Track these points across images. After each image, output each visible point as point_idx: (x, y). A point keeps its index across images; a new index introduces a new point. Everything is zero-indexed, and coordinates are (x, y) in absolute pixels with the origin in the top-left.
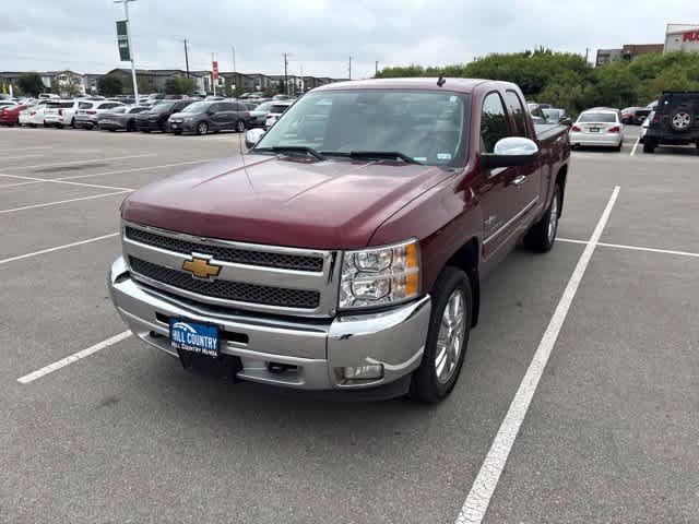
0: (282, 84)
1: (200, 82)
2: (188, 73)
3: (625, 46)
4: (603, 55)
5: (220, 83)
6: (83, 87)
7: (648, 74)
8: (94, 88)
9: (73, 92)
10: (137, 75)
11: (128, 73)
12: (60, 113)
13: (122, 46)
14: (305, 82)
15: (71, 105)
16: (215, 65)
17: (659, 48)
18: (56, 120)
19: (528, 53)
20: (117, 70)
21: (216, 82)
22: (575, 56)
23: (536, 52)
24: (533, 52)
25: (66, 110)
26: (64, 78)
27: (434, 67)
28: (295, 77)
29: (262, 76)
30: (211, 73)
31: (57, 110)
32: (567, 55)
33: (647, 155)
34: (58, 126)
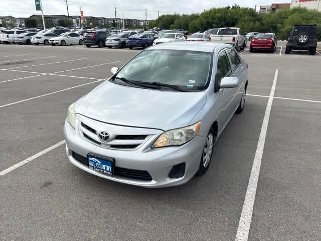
0: (114, 22)
1: (74, 21)
2: (69, 17)
3: (272, 4)
4: (262, 8)
5: (84, 22)
6: (18, 23)
7: (285, 16)
8: (23, 25)
9: (13, 26)
10: (44, 18)
11: (40, 17)
12: (8, 36)
13: (37, 3)
14: (125, 21)
15: (13, 33)
16: (82, 12)
17: (289, 5)
18: (6, 40)
19: (229, 7)
20: (34, 15)
21: (82, 21)
22: (250, 9)
23: (233, 7)
24: (231, 7)
25: (11, 35)
26: (8, 20)
27: (185, 14)
28: (120, 19)
29: (104, 18)
30: (80, 17)
31: (6, 35)
32: (247, 9)
33: (287, 55)
34: (7, 43)
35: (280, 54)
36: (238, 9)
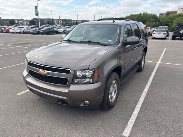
0: (77, 22)
1: (55, 21)
2: (52, 19)
4: (161, 14)
5: (61, 22)
6: (25, 23)
7: (174, 19)
8: (28, 23)
9: (22, 24)
10: (40, 20)
11: (37, 19)
13: (36, 12)
16: (60, 17)
17: (176, 12)
18: (19, 31)
19: (141, 14)
20: (34, 19)
21: (60, 22)
22: (154, 14)
23: (144, 14)
25: (22, 29)
26: (20, 21)
28: (80, 20)
29: (71, 20)
30: (58, 19)
31: (19, 29)
32: (151, 15)
33: (173, 40)
34: (20, 33)
35: (169, 40)
36: (147, 15)
